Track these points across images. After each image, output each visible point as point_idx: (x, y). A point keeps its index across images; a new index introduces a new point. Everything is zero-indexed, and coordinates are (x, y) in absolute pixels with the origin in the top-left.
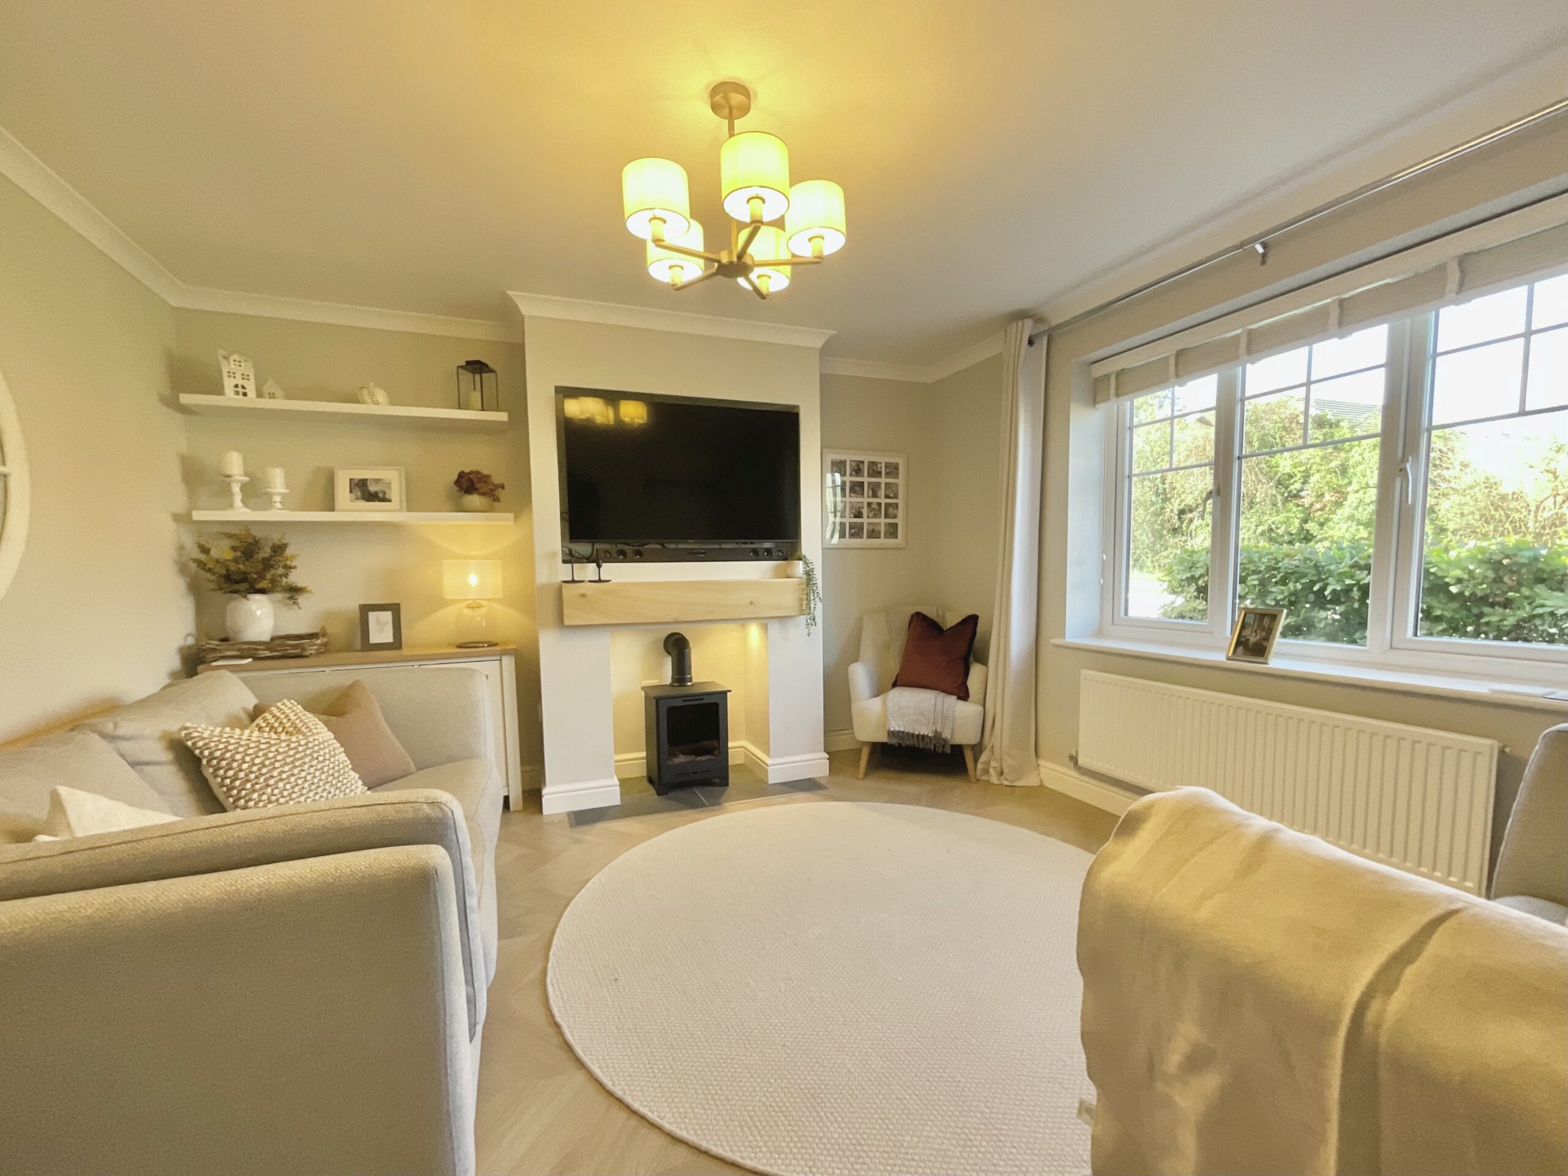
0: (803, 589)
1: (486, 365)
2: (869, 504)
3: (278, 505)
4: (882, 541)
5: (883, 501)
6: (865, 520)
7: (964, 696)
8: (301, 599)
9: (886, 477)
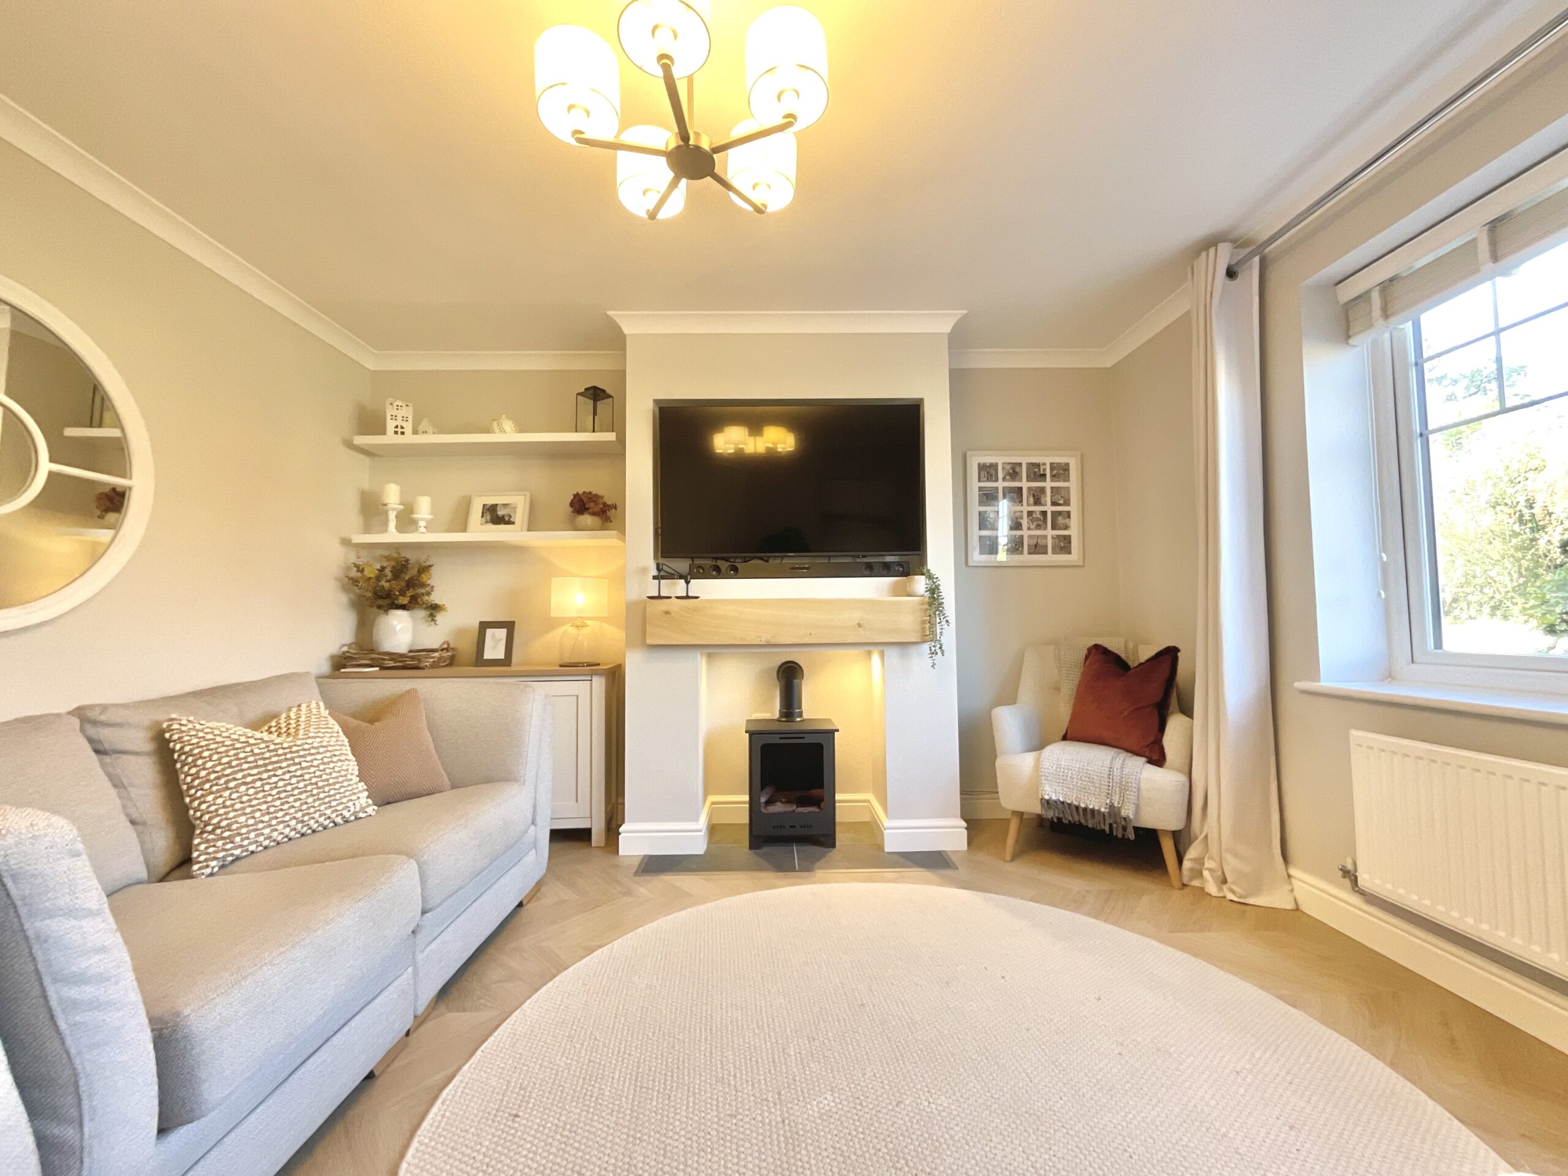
0: (926, 610)
1: (604, 391)
2: (1030, 513)
3: (423, 530)
4: (1050, 558)
5: (1049, 509)
6: (1025, 533)
7: (1158, 759)
8: (439, 617)
9: (1052, 481)
